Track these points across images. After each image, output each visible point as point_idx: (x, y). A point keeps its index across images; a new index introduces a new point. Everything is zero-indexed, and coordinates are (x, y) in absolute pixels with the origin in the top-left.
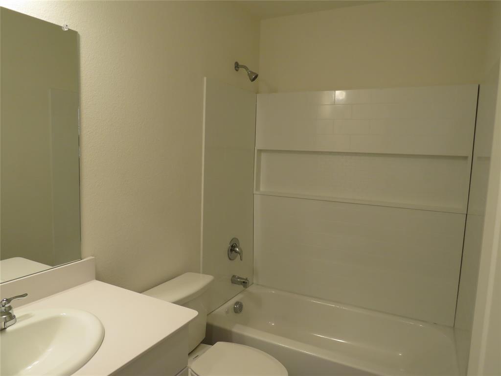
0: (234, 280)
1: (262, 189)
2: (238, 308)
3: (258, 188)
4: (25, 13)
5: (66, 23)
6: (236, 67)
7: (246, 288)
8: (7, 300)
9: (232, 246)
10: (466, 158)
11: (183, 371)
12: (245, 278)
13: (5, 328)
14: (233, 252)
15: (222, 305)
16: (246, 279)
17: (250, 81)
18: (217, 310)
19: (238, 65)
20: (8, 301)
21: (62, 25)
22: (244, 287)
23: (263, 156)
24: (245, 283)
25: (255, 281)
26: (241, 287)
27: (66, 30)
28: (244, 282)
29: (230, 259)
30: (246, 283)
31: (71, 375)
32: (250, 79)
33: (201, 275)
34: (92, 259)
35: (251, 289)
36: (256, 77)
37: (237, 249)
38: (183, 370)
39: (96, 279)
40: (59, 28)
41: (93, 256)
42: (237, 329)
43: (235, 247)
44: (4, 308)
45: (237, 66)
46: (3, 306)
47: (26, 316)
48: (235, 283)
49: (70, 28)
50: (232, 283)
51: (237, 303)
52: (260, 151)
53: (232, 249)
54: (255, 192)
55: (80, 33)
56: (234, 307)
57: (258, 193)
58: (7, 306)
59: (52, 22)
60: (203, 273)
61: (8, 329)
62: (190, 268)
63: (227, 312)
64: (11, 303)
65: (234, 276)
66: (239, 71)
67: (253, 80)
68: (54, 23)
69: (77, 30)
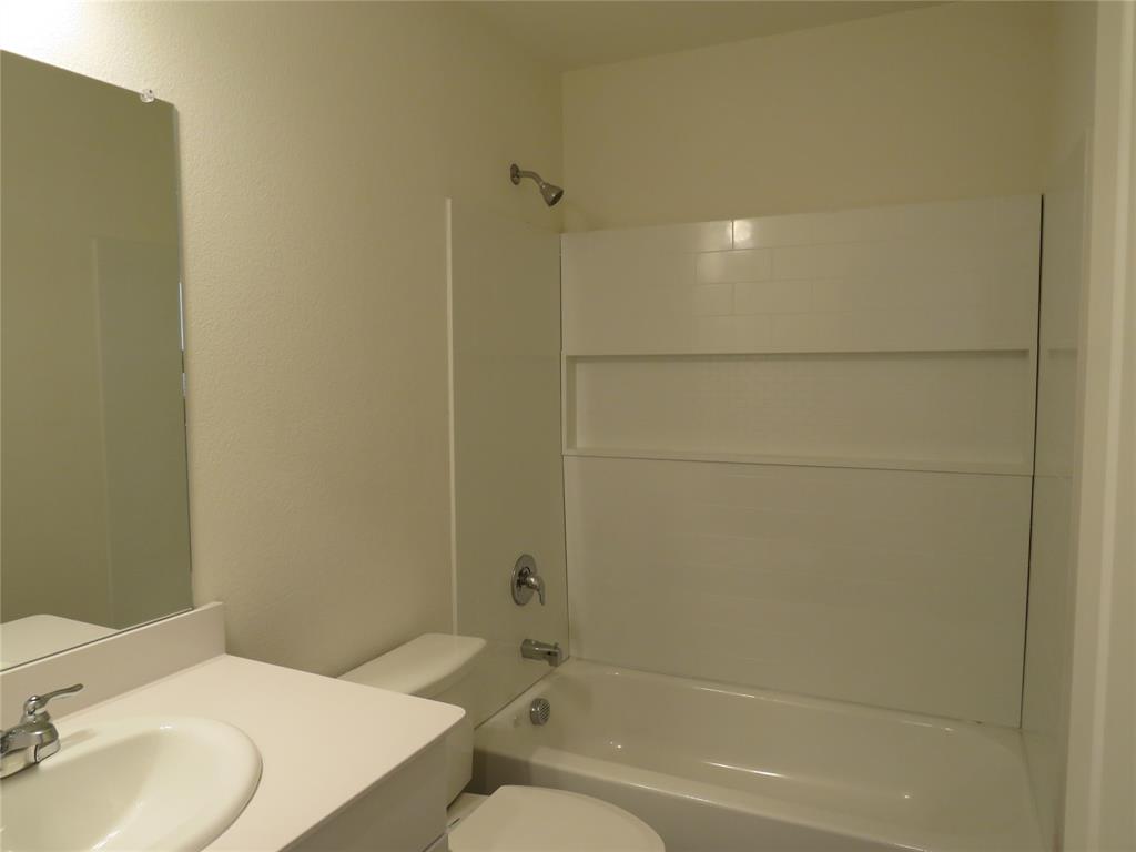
0: (528, 651)
1: (581, 443)
2: (540, 714)
3: (572, 443)
4: (62, 67)
5: (148, 86)
6: (513, 176)
7: (556, 665)
8: (38, 699)
9: (520, 574)
10: (1024, 353)
11: (438, 842)
12: (552, 644)
13: (37, 763)
14: (524, 586)
15: (503, 708)
16: (555, 647)
17: (546, 205)
18: (492, 720)
19: (518, 171)
20: (42, 700)
21: (140, 91)
22: (551, 664)
23: (582, 371)
24: (552, 656)
25: (573, 652)
26: (545, 664)
27: (149, 100)
28: (549, 653)
29: (517, 602)
30: (556, 654)
31: (202, 849)
32: (546, 201)
33: (456, 638)
34: (218, 607)
35: (566, 669)
36: (559, 195)
37: (533, 580)
38: (438, 839)
39: (228, 653)
40: (133, 96)
41: (218, 600)
42: (541, 758)
43: (526, 575)
44: (32, 717)
45: (516, 174)
46: (31, 713)
47: (80, 736)
48: (531, 658)
49: (157, 97)
50: (524, 656)
51: (536, 702)
52: (573, 359)
53: (521, 579)
54: (565, 452)
55: (179, 107)
56: (531, 712)
57: (572, 452)
58: (38, 712)
59: (118, 85)
60: (459, 634)
61: (43, 765)
62: (430, 624)
63: (516, 723)
64: (46, 706)
65: (527, 642)
66: (521, 184)
67: (554, 202)
68: (123, 86)
69: (171, 101)
